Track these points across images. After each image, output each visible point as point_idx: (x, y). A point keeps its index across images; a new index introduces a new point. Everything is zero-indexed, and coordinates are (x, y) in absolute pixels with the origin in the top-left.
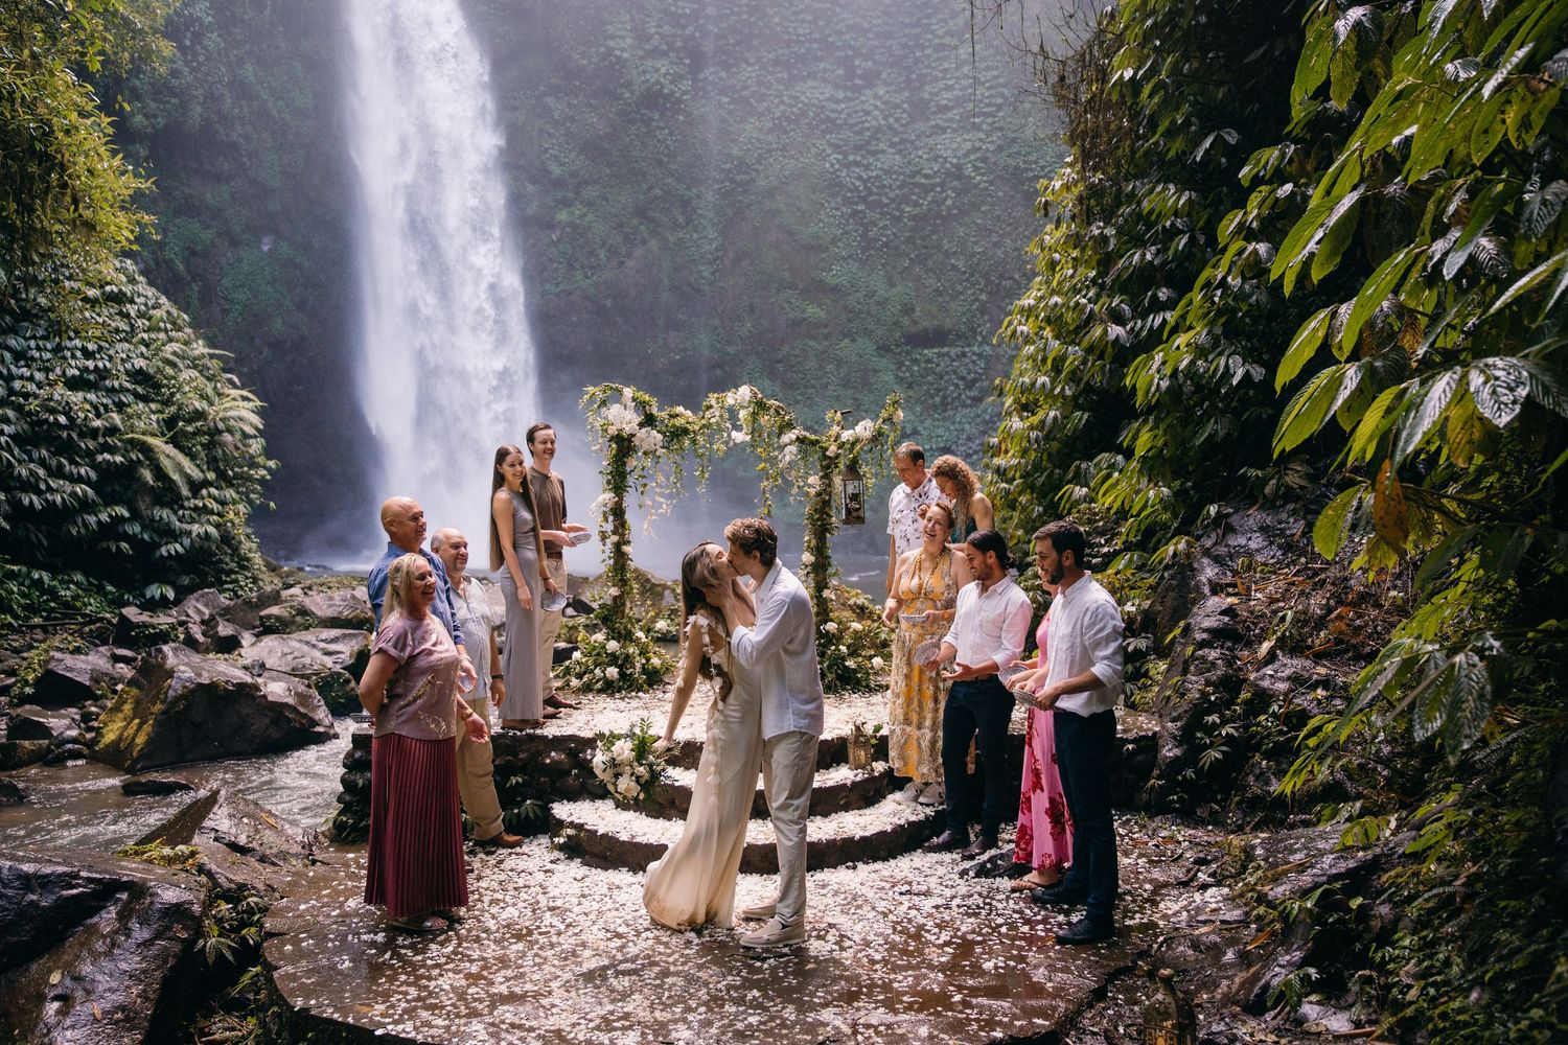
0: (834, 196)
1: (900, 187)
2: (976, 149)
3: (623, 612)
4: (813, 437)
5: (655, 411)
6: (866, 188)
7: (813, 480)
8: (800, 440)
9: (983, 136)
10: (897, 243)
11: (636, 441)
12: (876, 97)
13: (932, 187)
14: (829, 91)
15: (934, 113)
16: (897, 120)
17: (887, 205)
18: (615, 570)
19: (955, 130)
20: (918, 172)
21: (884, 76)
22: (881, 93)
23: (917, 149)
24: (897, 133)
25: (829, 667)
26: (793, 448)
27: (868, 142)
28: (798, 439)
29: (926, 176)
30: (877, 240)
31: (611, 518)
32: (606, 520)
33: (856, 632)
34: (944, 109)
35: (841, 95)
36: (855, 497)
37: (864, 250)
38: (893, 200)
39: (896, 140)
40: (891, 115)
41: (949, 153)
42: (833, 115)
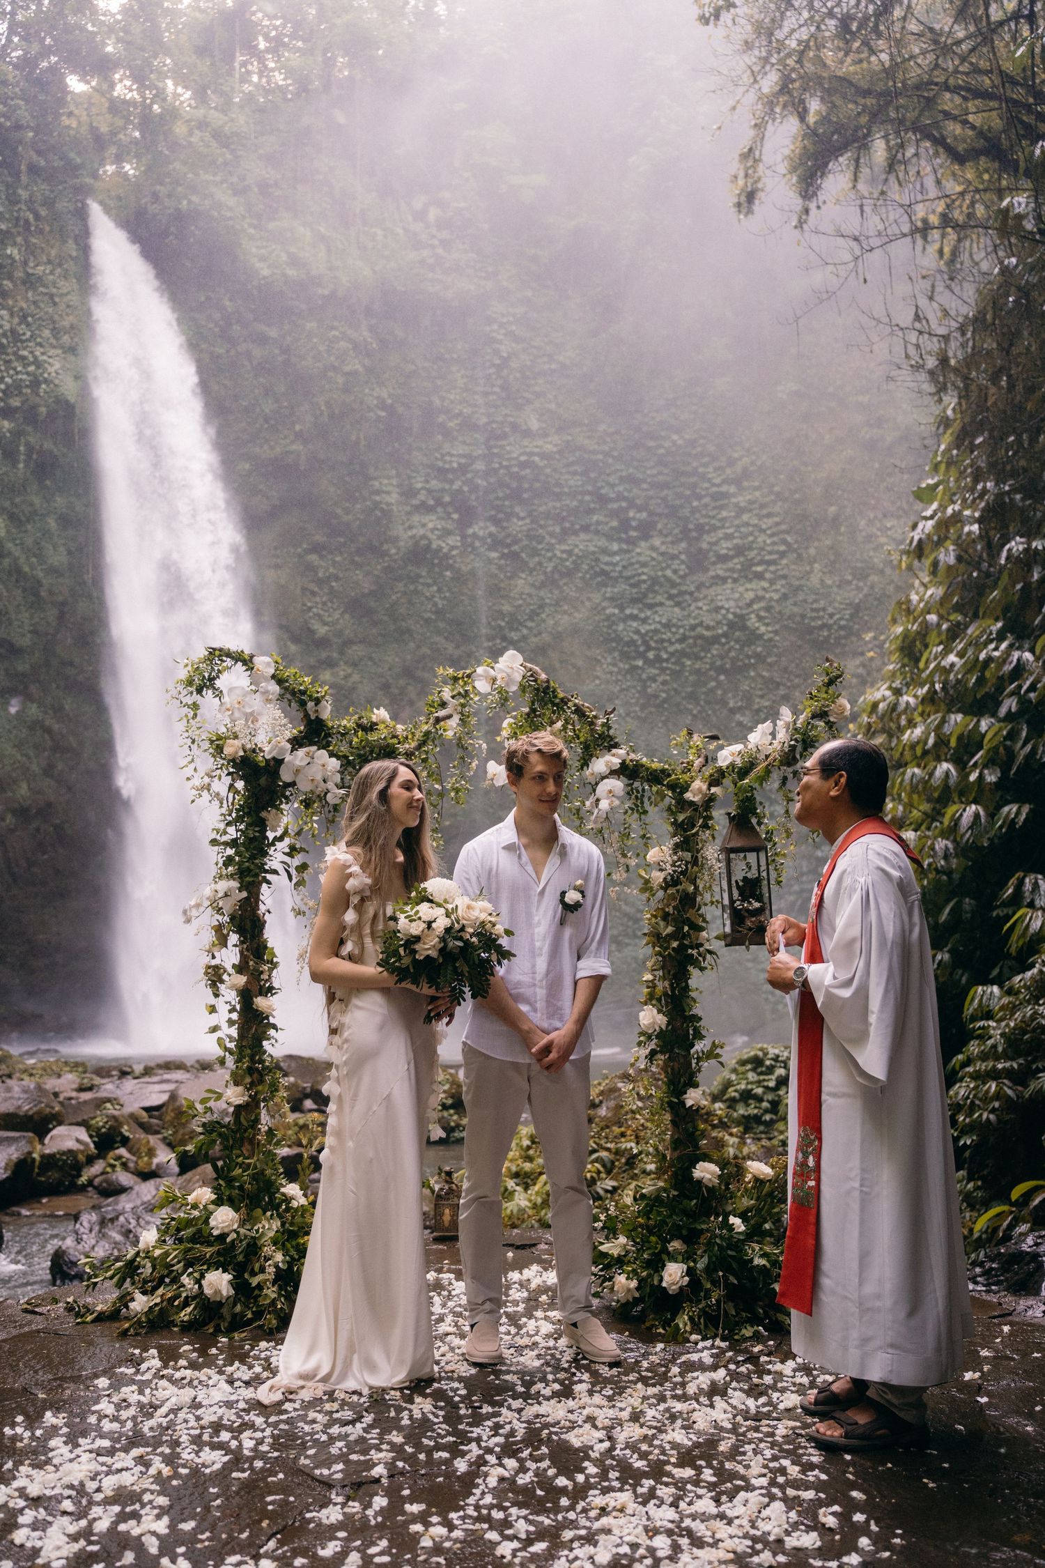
0: (611, 651)
1: (683, 639)
2: (758, 599)
3: (252, 1141)
4: (656, 765)
5: (326, 712)
6: (645, 643)
7: (661, 853)
8: (627, 771)
9: (766, 585)
10: (678, 699)
11: (286, 775)
12: (653, 548)
13: (715, 640)
14: (603, 542)
15: (714, 563)
16: (675, 572)
17: (667, 660)
18: (240, 1047)
19: (735, 581)
20: (701, 624)
21: (659, 526)
22: (657, 542)
23: (696, 600)
24: (673, 585)
25: (709, 1270)
26: (617, 785)
27: (645, 596)
28: (623, 763)
29: (708, 628)
30: (656, 697)
31: (234, 938)
32: (223, 942)
33: (758, 1182)
34: (723, 559)
35: (615, 547)
36: (751, 888)
37: (643, 707)
38: (672, 654)
39: (674, 591)
40: (668, 566)
41: (732, 603)
42: (606, 568)
